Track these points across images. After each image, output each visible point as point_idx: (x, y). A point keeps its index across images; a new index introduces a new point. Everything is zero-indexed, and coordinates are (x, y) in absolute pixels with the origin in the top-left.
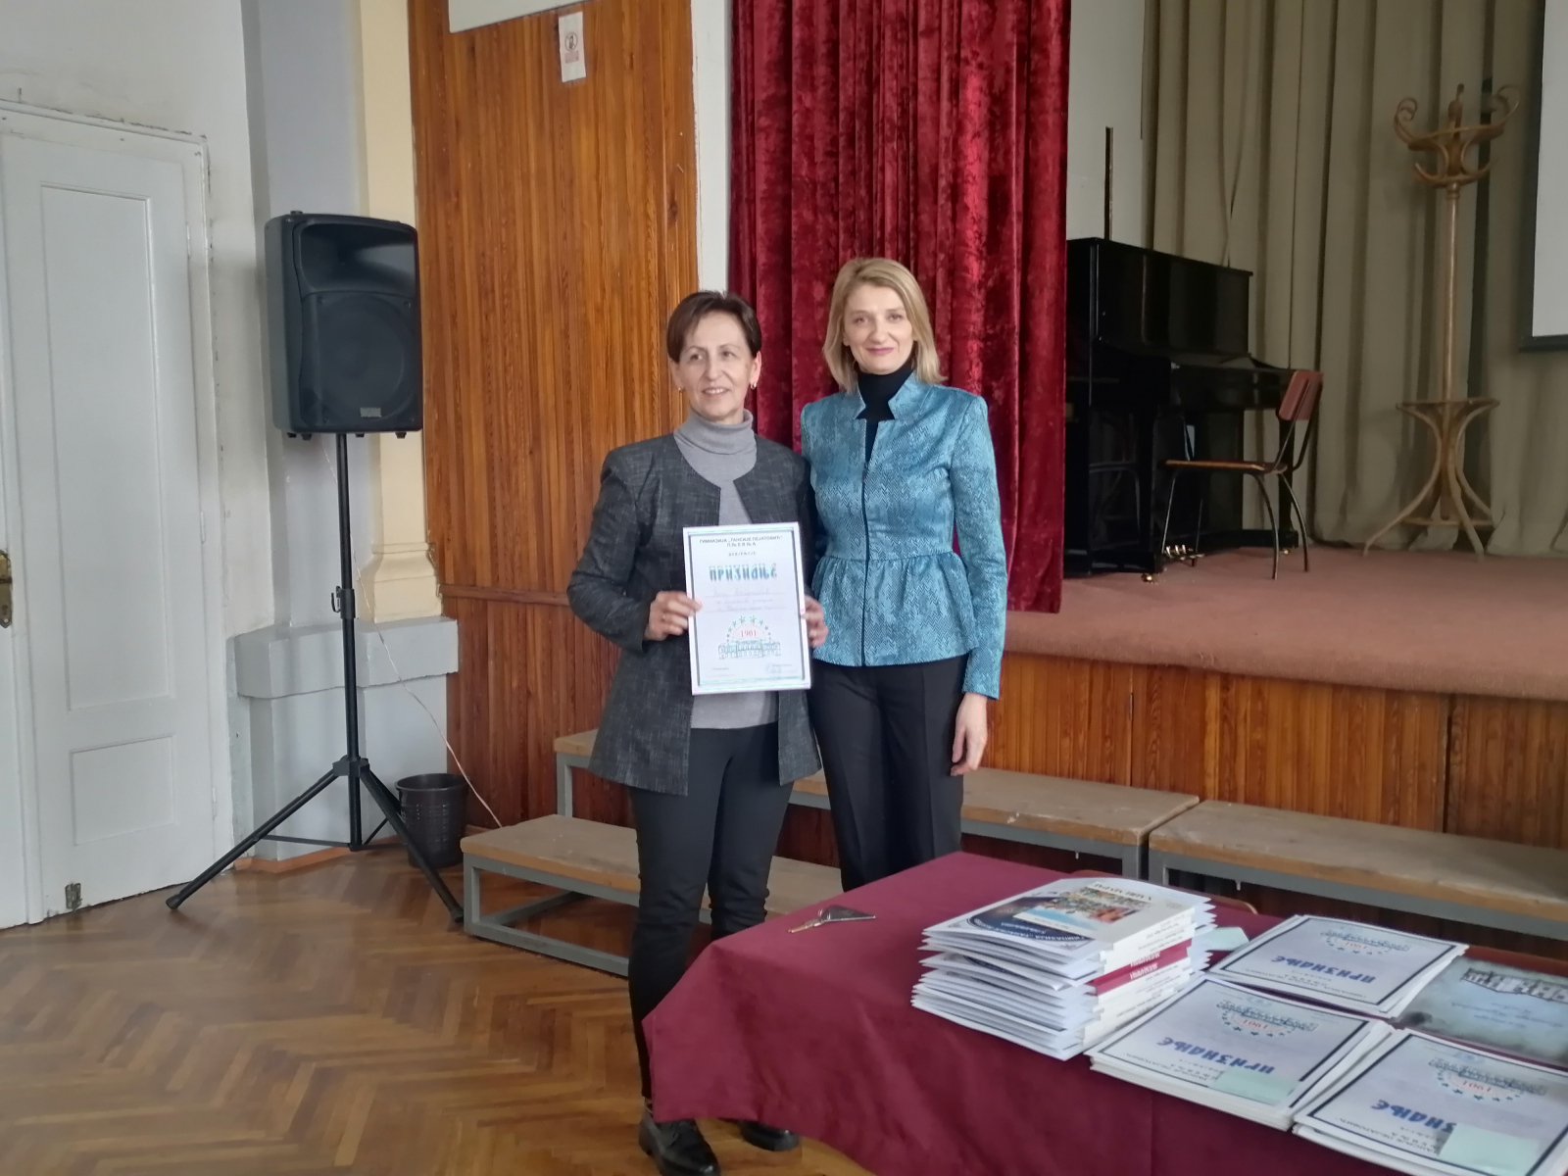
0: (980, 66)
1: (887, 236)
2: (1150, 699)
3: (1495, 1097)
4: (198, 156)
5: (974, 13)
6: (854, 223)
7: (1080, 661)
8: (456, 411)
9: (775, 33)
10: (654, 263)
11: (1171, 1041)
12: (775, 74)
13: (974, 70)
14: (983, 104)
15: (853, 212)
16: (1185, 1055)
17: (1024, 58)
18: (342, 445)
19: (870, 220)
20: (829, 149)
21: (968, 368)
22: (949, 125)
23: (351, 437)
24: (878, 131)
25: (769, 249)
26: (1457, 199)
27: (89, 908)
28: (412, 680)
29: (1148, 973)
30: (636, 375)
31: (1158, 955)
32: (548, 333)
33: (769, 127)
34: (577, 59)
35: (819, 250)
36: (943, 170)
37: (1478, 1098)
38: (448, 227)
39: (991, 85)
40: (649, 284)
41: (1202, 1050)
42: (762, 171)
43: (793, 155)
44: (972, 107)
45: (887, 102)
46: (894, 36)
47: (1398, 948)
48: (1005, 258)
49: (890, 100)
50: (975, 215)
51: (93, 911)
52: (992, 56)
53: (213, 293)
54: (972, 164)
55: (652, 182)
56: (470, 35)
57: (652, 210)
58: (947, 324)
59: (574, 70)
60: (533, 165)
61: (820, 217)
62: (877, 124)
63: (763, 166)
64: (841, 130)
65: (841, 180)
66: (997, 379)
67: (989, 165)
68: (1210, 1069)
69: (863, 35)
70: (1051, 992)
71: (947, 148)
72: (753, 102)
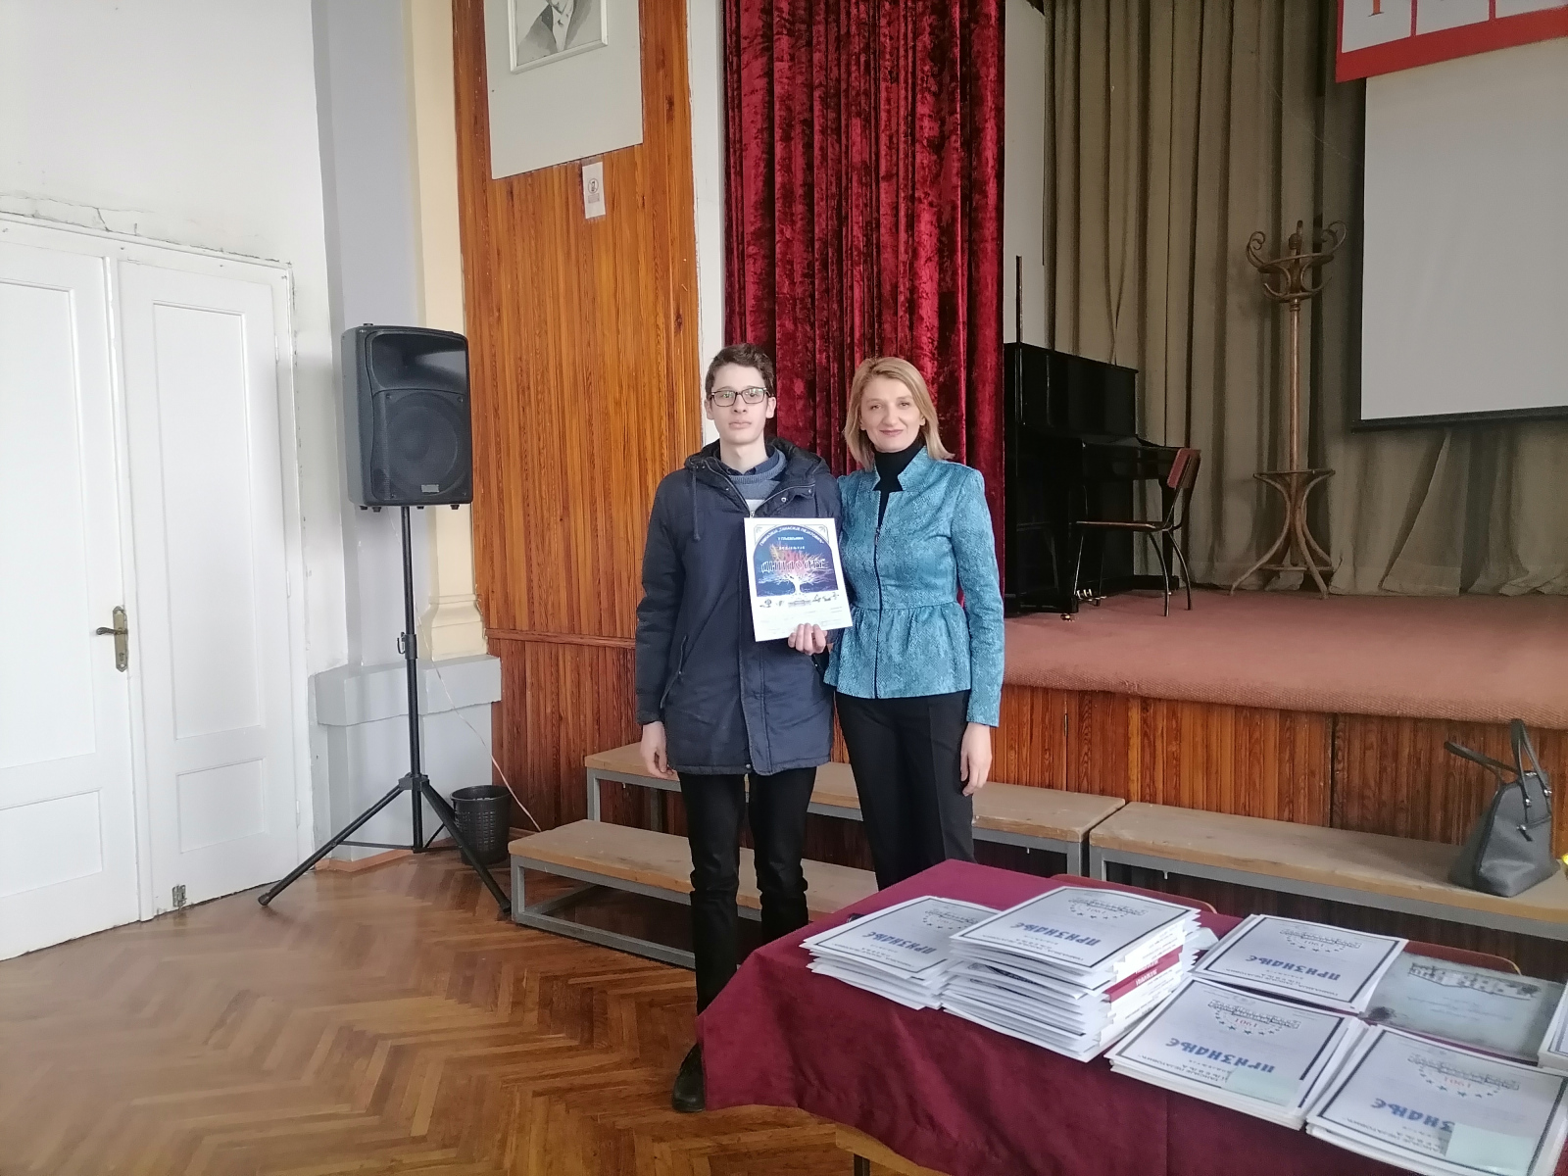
0: (931, 204)
1: (856, 341)
2: (1081, 719)
3: (1477, 1093)
4: (285, 280)
5: (925, 162)
6: (828, 333)
8: (498, 488)
9: (761, 178)
10: (664, 363)
11: (1177, 1042)
12: (760, 212)
13: (926, 207)
14: (933, 234)
15: (828, 321)
16: (1193, 1055)
17: (967, 198)
18: (406, 515)
19: (841, 329)
20: (807, 271)
22: (906, 252)
23: (413, 509)
24: (847, 257)
26: (1298, 311)
27: (192, 906)
28: (464, 708)
29: (1149, 979)
30: (649, 455)
31: (1156, 962)
32: (575, 421)
33: (755, 254)
34: (598, 200)
35: (798, 353)
36: (902, 289)
37: (1463, 1095)
38: (491, 336)
39: (939, 220)
40: (659, 381)
41: (1207, 1050)
42: (751, 290)
43: (777, 277)
44: (925, 237)
45: (855, 233)
46: (860, 181)
47: (1350, 945)
48: (953, 359)
49: (857, 231)
50: (928, 324)
51: (197, 908)
52: (940, 196)
53: (297, 392)
54: (925, 283)
55: (661, 298)
56: (509, 181)
57: (661, 321)
59: (595, 208)
60: (562, 285)
61: (800, 327)
62: (847, 252)
63: (752, 286)
64: (816, 256)
67: (939, 285)
68: (1218, 1069)
69: (833, 179)
70: (1070, 1001)
71: (905, 271)
72: (743, 232)
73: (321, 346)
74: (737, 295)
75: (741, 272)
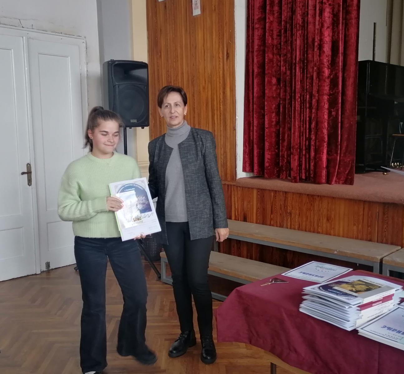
0: (330, 5)
1: (297, 62)
2: (384, 214)
4: (83, 43)
6: (286, 58)
7: (360, 201)
8: (160, 121)
10: (221, 72)
11: (386, 327)
12: (261, 10)
13: (328, 6)
14: (330, 17)
15: (286, 55)
16: (390, 332)
17: (344, 2)
18: (125, 131)
19: (292, 57)
20: (278, 34)
21: (323, 105)
22: (319, 25)
23: (128, 129)
24: (295, 27)
25: (258, 67)
27: (52, 269)
29: (378, 304)
30: (215, 108)
31: (382, 299)
33: (258, 28)
34: (198, 8)
35: (274, 67)
36: (316, 40)
38: (157, 63)
39: (333, 11)
40: (220, 79)
41: (396, 330)
42: (256, 42)
43: (266, 36)
44: (327, 18)
45: (298, 18)
48: (337, 68)
49: (299, 17)
50: (327, 54)
51: (53, 270)
52: (334, 1)
53: (88, 85)
54: (326, 37)
55: (221, 46)
56: (165, 2)
57: (221, 55)
58: (317, 90)
59: (197, 12)
60: (184, 43)
61: (275, 57)
62: (295, 25)
63: (257, 40)
64: (282, 28)
65: (282, 44)
66: (333, 109)
67: (332, 38)
68: (399, 336)
70: (345, 309)
71: (318, 32)
72: (254, 19)
73: (96, 69)
74: (250, 45)
75: (253, 35)
